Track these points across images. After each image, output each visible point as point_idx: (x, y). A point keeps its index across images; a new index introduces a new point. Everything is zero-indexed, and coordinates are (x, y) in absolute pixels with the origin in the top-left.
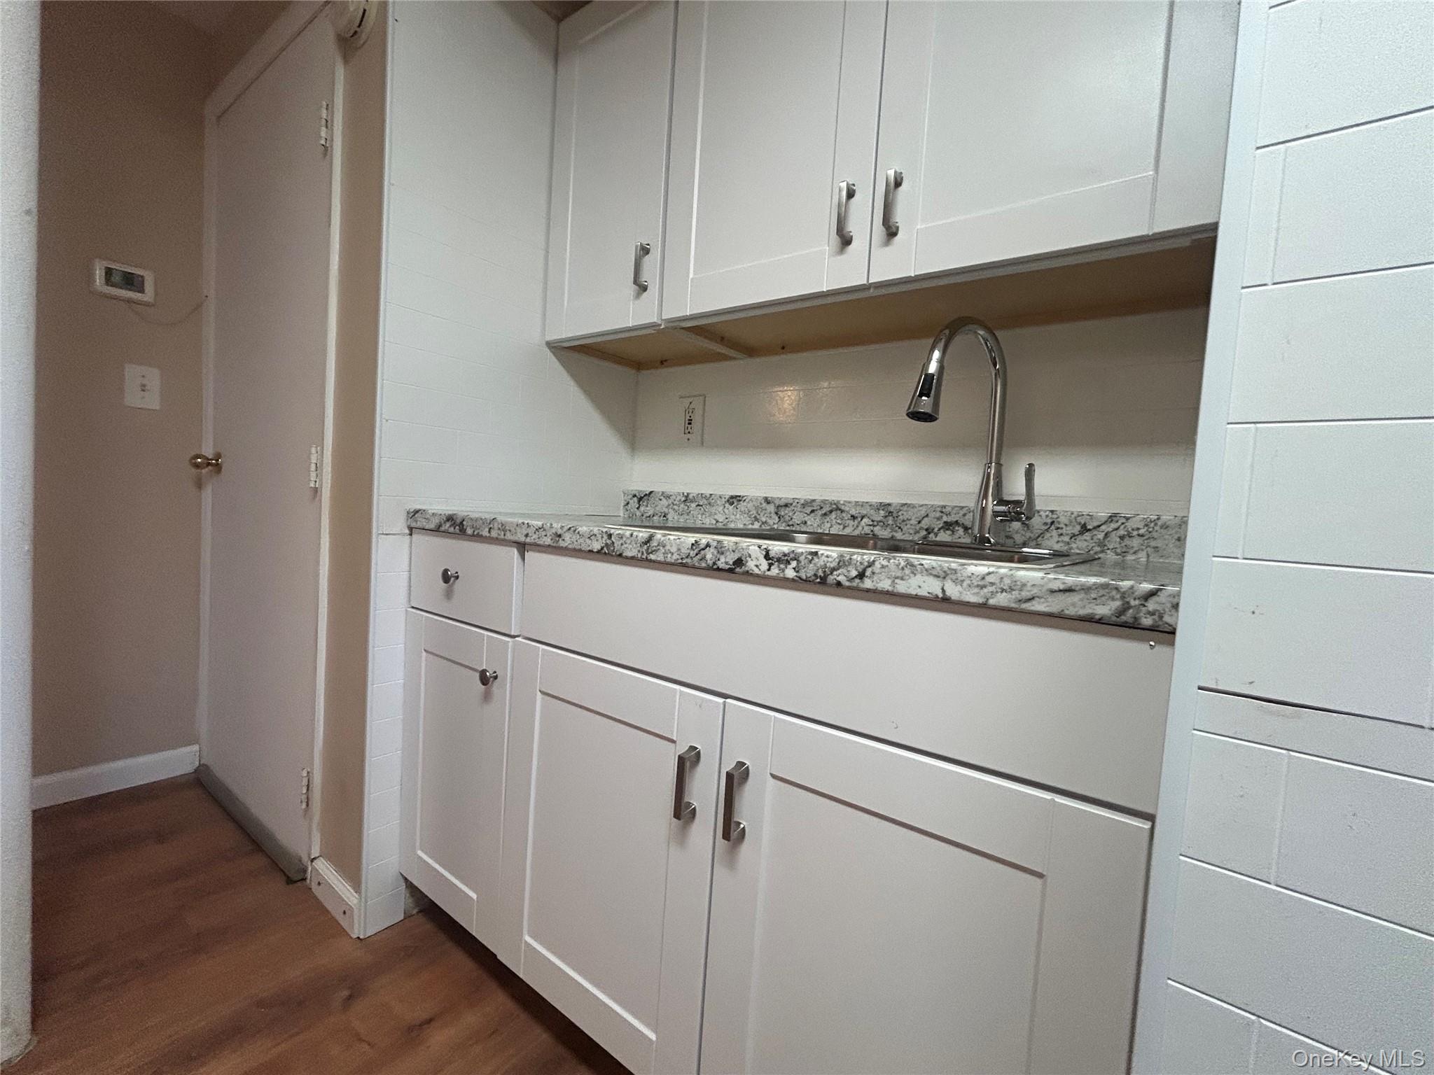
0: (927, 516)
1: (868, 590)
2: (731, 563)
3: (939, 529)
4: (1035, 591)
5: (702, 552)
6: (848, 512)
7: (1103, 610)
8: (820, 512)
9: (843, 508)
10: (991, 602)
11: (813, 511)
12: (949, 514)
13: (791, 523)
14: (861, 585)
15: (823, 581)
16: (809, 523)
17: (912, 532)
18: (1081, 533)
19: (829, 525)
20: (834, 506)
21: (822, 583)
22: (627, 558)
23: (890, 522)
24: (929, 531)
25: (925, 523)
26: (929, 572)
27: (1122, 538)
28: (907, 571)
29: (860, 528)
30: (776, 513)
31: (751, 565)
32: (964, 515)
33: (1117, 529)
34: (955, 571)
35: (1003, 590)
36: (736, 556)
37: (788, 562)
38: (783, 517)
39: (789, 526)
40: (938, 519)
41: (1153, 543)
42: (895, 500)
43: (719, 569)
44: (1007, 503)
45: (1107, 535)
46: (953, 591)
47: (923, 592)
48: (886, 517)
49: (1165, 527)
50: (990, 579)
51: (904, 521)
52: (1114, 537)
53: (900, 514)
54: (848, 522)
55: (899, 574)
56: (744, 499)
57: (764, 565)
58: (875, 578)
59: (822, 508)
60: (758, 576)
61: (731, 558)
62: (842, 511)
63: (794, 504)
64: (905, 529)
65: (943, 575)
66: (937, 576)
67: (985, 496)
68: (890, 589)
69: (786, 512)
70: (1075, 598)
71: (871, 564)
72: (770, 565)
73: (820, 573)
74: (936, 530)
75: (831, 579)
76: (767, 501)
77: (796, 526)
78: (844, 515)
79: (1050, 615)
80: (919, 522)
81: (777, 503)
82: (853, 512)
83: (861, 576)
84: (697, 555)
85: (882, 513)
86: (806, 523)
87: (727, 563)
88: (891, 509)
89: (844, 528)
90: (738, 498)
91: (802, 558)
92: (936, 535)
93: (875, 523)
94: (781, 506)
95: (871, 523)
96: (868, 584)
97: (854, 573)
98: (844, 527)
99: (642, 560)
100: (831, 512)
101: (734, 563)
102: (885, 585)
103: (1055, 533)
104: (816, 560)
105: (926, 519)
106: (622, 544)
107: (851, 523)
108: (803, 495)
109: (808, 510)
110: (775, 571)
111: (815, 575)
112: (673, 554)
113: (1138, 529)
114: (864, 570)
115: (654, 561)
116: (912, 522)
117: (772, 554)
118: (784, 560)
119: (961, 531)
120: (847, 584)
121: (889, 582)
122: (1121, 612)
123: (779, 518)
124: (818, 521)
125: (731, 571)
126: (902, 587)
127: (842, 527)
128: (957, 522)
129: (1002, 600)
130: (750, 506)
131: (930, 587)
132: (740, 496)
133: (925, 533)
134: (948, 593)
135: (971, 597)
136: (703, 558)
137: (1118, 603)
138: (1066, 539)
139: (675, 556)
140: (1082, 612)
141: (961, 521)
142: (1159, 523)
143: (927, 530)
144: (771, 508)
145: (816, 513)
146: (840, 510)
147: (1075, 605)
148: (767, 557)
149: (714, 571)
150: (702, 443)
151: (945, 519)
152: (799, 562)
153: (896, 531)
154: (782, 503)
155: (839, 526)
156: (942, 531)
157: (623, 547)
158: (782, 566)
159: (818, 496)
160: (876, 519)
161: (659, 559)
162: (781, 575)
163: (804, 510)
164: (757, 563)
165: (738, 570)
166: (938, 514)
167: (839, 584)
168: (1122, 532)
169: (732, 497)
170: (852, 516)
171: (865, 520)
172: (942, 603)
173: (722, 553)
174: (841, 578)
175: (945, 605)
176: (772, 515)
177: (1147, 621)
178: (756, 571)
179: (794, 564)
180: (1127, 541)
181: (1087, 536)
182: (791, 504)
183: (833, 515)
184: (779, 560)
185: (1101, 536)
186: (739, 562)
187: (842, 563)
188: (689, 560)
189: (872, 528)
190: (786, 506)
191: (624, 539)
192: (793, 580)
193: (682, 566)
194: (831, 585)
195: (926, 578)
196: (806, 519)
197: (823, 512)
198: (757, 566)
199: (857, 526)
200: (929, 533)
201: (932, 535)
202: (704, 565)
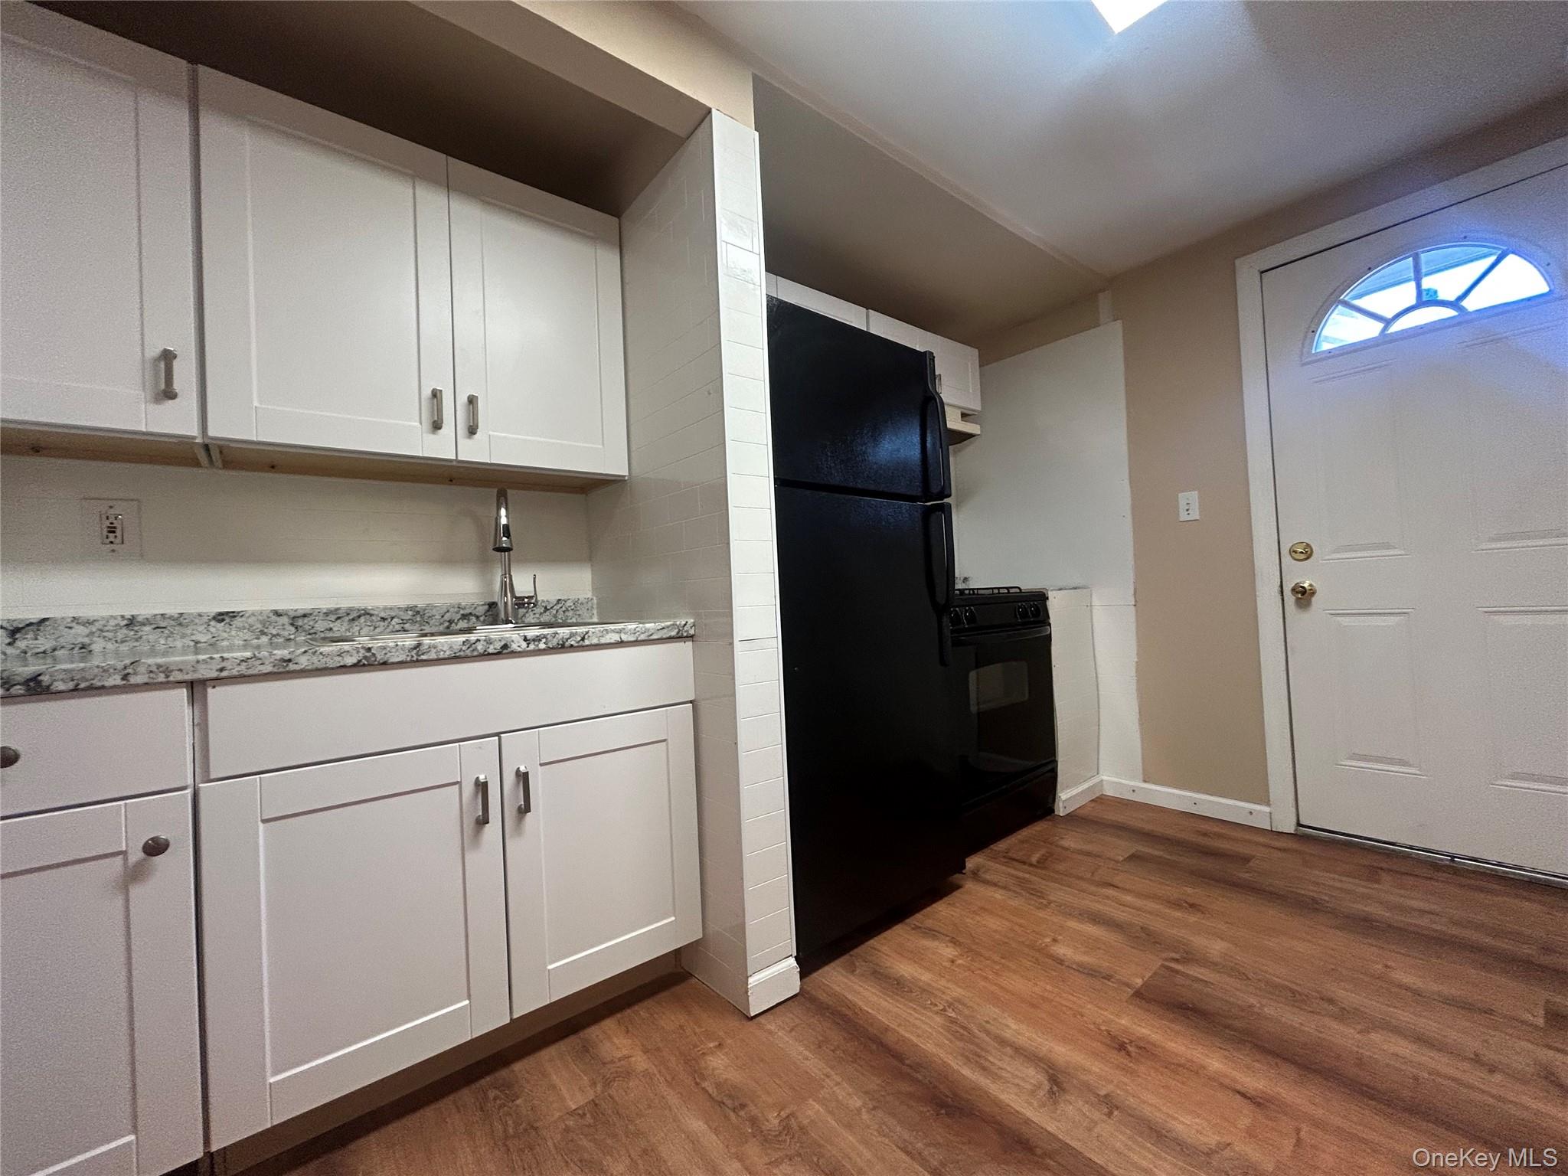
0: (448, 611)
1: (587, 646)
2: (499, 648)
3: (458, 620)
4: (653, 631)
5: (473, 646)
6: (377, 615)
7: (673, 633)
8: (347, 618)
9: (372, 612)
10: (639, 639)
11: (339, 618)
12: (464, 609)
13: (312, 631)
14: (584, 644)
15: (563, 646)
16: (335, 629)
17: (437, 624)
18: (545, 612)
19: (358, 628)
20: (363, 612)
21: (562, 647)
22: (393, 663)
23: (418, 619)
24: (451, 622)
25: (447, 617)
26: (614, 631)
27: (564, 612)
28: (604, 632)
29: (391, 627)
30: (292, 624)
31: (514, 647)
32: (475, 608)
33: (561, 607)
34: (624, 629)
35: (643, 633)
36: (503, 643)
37: (540, 640)
38: (301, 627)
39: (310, 634)
40: (457, 613)
41: (578, 613)
42: (421, 604)
43: (489, 654)
44: (516, 598)
45: (557, 611)
46: (625, 638)
47: (612, 641)
48: (414, 615)
49: (582, 604)
50: (637, 629)
51: (430, 617)
52: (561, 612)
53: (426, 611)
54: (378, 623)
55: (601, 634)
56: (241, 615)
57: (524, 645)
58: (590, 639)
59: (348, 614)
60: (520, 652)
61: (498, 645)
62: (371, 615)
63: (315, 614)
64: (431, 622)
65: (619, 632)
66: (617, 632)
67: (506, 595)
68: (598, 642)
69: (306, 621)
70: (665, 631)
71: (587, 633)
72: (528, 644)
73: (561, 642)
74: (456, 621)
75: (567, 644)
76: (277, 614)
77: (319, 634)
78: (374, 618)
79: (658, 639)
80: (443, 616)
81: (293, 614)
82: (383, 615)
83: (583, 639)
84: (469, 648)
85: (410, 613)
86: (331, 629)
87: (495, 649)
88: (418, 609)
89: (374, 630)
90: (231, 614)
91: (548, 636)
92: (456, 624)
93: (405, 621)
94: (298, 617)
95: (401, 622)
96: (587, 642)
97: (579, 639)
98: (375, 628)
99: (412, 661)
100: (359, 617)
101: (501, 648)
102: (595, 641)
103: (531, 613)
104: (557, 636)
105: (447, 614)
106: (386, 654)
107: (382, 624)
108: (325, 605)
109: (333, 618)
110: (532, 647)
111: (558, 644)
112: (445, 652)
113: (571, 606)
114: (584, 636)
115: (425, 661)
116: (436, 617)
117: (528, 638)
118: (537, 639)
119: (474, 619)
120: (576, 645)
121: (597, 639)
122: (678, 633)
123: (296, 628)
124: (346, 625)
125: (499, 653)
126: (603, 641)
127: (372, 628)
128: (470, 614)
129: (643, 637)
130: (251, 620)
131: (614, 638)
132: (233, 612)
133: (447, 624)
134: (623, 639)
135: (632, 638)
136: (475, 649)
137: (677, 630)
138: (537, 616)
139: (448, 653)
140: (668, 636)
141: (474, 612)
142: (580, 602)
143: (449, 621)
144: (285, 620)
145: (343, 619)
146: (368, 614)
147: (665, 634)
148: (525, 639)
149: (486, 656)
150: (142, 555)
151: (462, 612)
152: (547, 639)
153: (424, 625)
154: (299, 613)
155: (369, 628)
156: (461, 621)
157: (387, 656)
158: (536, 643)
159: (344, 604)
160: (405, 618)
161: (431, 657)
162: (537, 648)
163: (328, 618)
164: (518, 644)
165: (505, 651)
166: (456, 610)
167: (572, 646)
168: (564, 609)
169: (221, 614)
170: (382, 618)
171: (395, 620)
172: (621, 644)
173: (491, 643)
174: (573, 643)
175: (622, 645)
176: (286, 627)
177: (685, 634)
178: (519, 649)
179: (544, 640)
180: (567, 613)
181: (548, 613)
182: (311, 614)
183: (362, 619)
184: (534, 640)
185: (555, 612)
186: (505, 646)
187: (572, 635)
188: (462, 653)
189: (402, 625)
190: (305, 616)
191: (388, 649)
192: (544, 649)
193: (456, 658)
194: (567, 648)
195: (613, 634)
196: (331, 626)
197: (351, 618)
198: (519, 646)
199: (388, 626)
200: (451, 623)
201: (453, 625)
202: (475, 653)
